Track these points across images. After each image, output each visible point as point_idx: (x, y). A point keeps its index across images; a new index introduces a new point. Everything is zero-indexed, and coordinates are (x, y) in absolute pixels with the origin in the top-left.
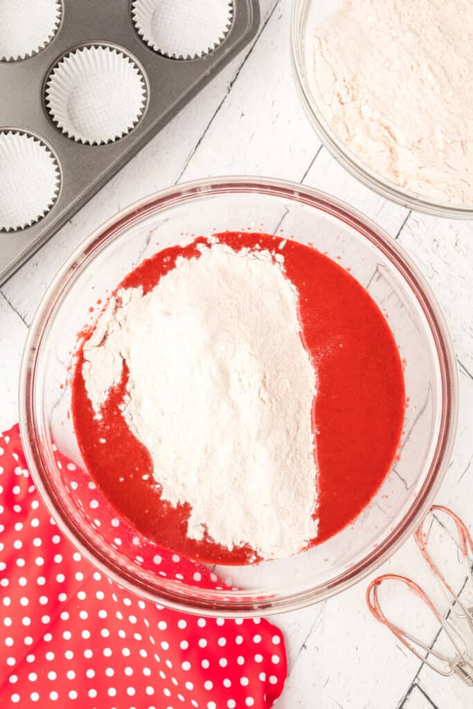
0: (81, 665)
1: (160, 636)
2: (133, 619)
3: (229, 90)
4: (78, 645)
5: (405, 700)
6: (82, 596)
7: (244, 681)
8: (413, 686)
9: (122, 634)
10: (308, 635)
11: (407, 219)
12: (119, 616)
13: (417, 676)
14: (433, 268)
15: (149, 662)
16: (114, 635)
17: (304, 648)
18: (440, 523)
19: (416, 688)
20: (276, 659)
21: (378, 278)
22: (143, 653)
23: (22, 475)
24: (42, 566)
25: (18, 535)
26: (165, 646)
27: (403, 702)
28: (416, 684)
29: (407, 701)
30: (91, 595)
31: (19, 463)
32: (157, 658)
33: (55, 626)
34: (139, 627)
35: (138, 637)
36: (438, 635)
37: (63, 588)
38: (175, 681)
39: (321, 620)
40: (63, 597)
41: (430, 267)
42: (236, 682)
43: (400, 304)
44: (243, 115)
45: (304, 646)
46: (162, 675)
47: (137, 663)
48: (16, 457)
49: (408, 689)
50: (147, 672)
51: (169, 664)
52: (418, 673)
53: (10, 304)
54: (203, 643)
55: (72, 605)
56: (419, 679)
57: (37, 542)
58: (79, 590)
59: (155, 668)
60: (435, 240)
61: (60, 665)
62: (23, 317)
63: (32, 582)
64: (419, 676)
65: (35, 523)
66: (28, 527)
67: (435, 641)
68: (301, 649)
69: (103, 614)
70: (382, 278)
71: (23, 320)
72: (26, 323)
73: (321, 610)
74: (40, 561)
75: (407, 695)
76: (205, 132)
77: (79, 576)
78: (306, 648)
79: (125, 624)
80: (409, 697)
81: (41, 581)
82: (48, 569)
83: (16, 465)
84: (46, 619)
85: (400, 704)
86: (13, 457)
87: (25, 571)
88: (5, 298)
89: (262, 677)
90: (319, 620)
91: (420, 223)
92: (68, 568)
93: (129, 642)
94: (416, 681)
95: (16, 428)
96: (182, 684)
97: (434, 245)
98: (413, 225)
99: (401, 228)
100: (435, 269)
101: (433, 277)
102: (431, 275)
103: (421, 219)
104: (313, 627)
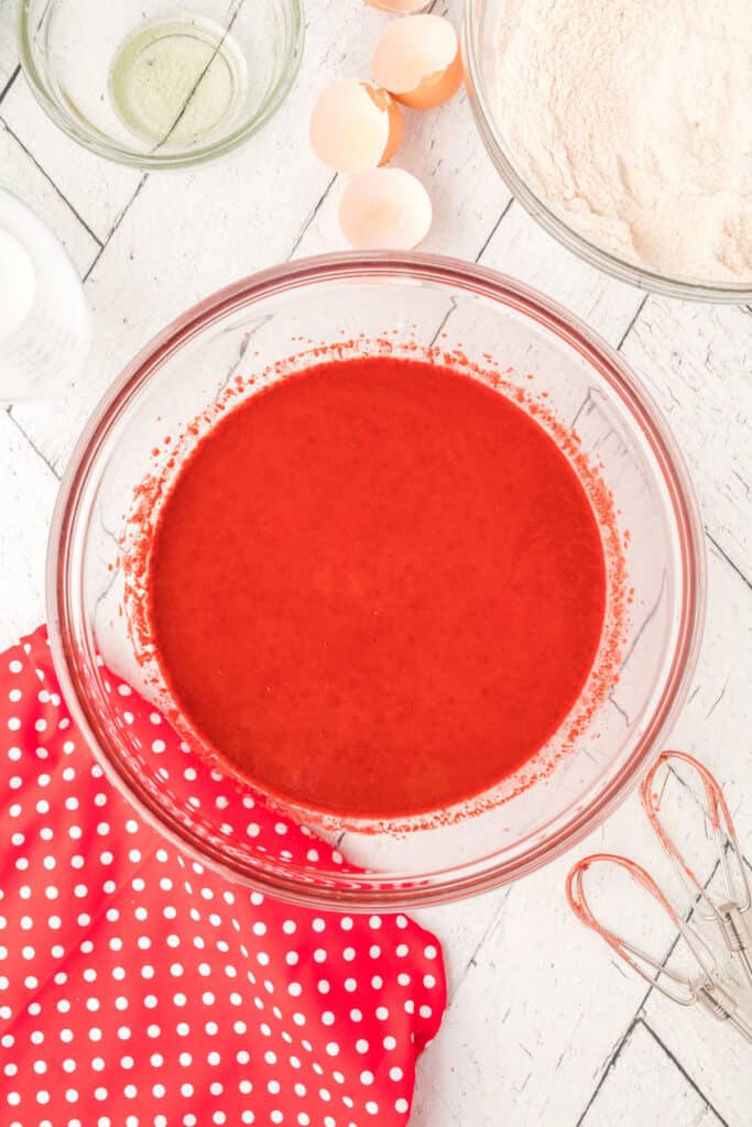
0: (137, 988)
1: (257, 944)
2: (215, 920)
4: (133, 959)
5: (624, 1042)
6: (138, 885)
7: (382, 1013)
8: (636, 1021)
9: (199, 943)
10: (480, 946)
11: (634, 321)
12: (195, 915)
13: (641, 1007)
14: (672, 395)
15: (239, 984)
16: (186, 944)
17: (472, 965)
18: (679, 779)
19: (640, 1025)
20: (429, 981)
21: (590, 410)
22: (231, 971)
23: (50, 702)
24: (78, 840)
25: (44, 793)
26: (263, 959)
27: (621, 1045)
28: (641, 1020)
29: (626, 1044)
30: (152, 884)
31: (46, 685)
32: (252, 978)
33: (98, 930)
34: (224, 932)
35: (223, 946)
36: (674, 946)
37: (110, 872)
38: (277, 1013)
39: (499, 923)
40: (110, 887)
41: (667, 393)
42: (369, 1014)
43: (622, 450)
45: (472, 961)
46: (259, 1004)
47: (221, 986)
48: (41, 674)
49: (628, 1026)
50: (236, 999)
51: (269, 987)
52: (644, 1003)
53: (32, 445)
54: (320, 956)
55: (124, 899)
56: (645, 1012)
57: (72, 804)
58: (135, 877)
59: (248, 993)
60: (675, 354)
61: (105, 989)
62: (52, 464)
63: (63, 862)
64: (645, 1007)
65: (69, 774)
66: (57, 780)
67: (669, 955)
68: (469, 965)
69: (170, 913)
70: (595, 410)
71: (52, 469)
72: (56, 474)
73: (499, 908)
74: (75, 832)
75: (627, 1034)
76: (330, 186)
77: (135, 856)
78: (475, 964)
79: (203, 928)
80: (629, 1038)
81: (78, 862)
82: (88, 845)
83: (41, 687)
84: (84, 920)
85: (617, 1048)
86: (36, 676)
87: (53, 847)
88: (25, 435)
89: (409, 1006)
90: (496, 922)
91: (654, 327)
92: (118, 844)
93: (210, 954)
94: (641, 1015)
95: (42, 632)
96: (288, 1016)
97: (675, 361)
98: (643, 329)
99: (626, 335)
100: (676, 396)
101: (672, 409)
102: (670, 406)
103: (655, 321)
104: (487, 932)
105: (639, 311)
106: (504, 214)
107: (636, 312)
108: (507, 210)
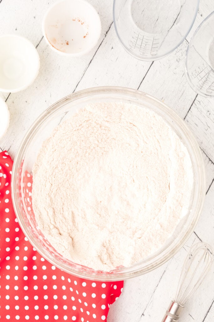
3: (106, 36)
10: (145, 309)
11: (194, 100)
14: (207, 125)
17: (143, 315)
18: (211, 253)
31: (2, 171)
41: (206, 125)
44: (112, 48)
45: (143, 314)
60: (208, 111)
65: (7, 201)
67: (208, 312)
68: (142, 316)
73: (152, 296)
76: (94, 56)
78: (144, 315)
97: (208, 113)
98: (198, 103)
99: (192, 105)
100: (209, 125)
101: (207, 129)
102: (206, 129)
103: (201, 101)
104: (147, 305)
105: (196, 97)
106: (151, 65)
107: (195, 97)
108: (152, 64)
